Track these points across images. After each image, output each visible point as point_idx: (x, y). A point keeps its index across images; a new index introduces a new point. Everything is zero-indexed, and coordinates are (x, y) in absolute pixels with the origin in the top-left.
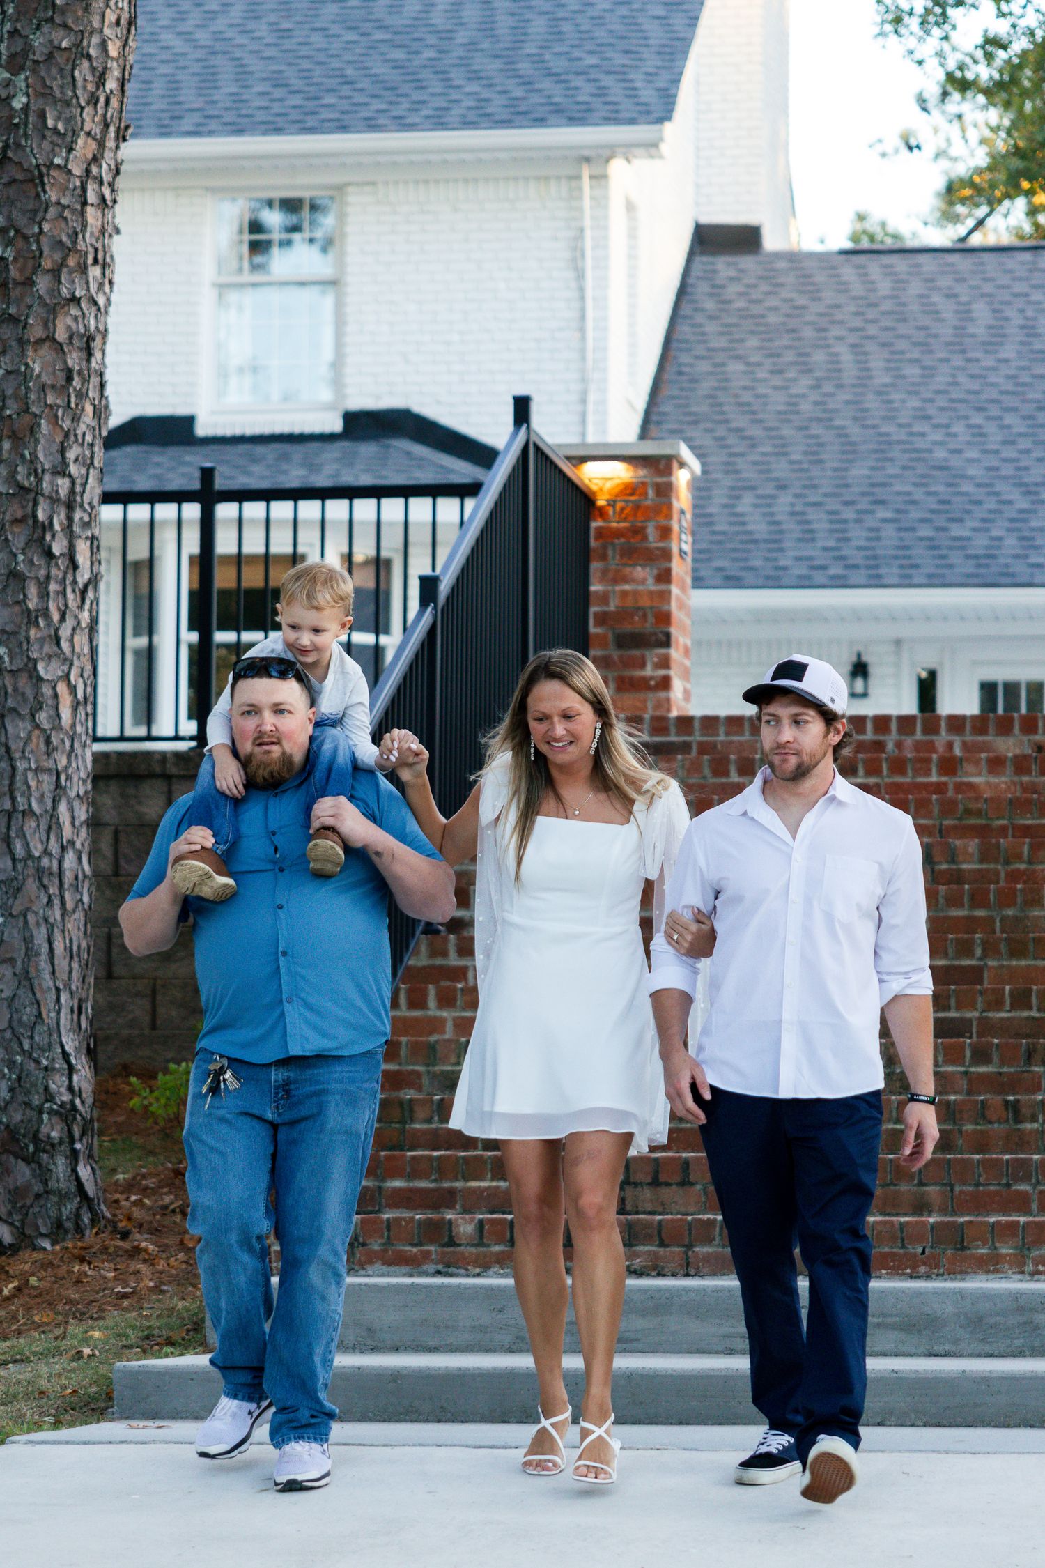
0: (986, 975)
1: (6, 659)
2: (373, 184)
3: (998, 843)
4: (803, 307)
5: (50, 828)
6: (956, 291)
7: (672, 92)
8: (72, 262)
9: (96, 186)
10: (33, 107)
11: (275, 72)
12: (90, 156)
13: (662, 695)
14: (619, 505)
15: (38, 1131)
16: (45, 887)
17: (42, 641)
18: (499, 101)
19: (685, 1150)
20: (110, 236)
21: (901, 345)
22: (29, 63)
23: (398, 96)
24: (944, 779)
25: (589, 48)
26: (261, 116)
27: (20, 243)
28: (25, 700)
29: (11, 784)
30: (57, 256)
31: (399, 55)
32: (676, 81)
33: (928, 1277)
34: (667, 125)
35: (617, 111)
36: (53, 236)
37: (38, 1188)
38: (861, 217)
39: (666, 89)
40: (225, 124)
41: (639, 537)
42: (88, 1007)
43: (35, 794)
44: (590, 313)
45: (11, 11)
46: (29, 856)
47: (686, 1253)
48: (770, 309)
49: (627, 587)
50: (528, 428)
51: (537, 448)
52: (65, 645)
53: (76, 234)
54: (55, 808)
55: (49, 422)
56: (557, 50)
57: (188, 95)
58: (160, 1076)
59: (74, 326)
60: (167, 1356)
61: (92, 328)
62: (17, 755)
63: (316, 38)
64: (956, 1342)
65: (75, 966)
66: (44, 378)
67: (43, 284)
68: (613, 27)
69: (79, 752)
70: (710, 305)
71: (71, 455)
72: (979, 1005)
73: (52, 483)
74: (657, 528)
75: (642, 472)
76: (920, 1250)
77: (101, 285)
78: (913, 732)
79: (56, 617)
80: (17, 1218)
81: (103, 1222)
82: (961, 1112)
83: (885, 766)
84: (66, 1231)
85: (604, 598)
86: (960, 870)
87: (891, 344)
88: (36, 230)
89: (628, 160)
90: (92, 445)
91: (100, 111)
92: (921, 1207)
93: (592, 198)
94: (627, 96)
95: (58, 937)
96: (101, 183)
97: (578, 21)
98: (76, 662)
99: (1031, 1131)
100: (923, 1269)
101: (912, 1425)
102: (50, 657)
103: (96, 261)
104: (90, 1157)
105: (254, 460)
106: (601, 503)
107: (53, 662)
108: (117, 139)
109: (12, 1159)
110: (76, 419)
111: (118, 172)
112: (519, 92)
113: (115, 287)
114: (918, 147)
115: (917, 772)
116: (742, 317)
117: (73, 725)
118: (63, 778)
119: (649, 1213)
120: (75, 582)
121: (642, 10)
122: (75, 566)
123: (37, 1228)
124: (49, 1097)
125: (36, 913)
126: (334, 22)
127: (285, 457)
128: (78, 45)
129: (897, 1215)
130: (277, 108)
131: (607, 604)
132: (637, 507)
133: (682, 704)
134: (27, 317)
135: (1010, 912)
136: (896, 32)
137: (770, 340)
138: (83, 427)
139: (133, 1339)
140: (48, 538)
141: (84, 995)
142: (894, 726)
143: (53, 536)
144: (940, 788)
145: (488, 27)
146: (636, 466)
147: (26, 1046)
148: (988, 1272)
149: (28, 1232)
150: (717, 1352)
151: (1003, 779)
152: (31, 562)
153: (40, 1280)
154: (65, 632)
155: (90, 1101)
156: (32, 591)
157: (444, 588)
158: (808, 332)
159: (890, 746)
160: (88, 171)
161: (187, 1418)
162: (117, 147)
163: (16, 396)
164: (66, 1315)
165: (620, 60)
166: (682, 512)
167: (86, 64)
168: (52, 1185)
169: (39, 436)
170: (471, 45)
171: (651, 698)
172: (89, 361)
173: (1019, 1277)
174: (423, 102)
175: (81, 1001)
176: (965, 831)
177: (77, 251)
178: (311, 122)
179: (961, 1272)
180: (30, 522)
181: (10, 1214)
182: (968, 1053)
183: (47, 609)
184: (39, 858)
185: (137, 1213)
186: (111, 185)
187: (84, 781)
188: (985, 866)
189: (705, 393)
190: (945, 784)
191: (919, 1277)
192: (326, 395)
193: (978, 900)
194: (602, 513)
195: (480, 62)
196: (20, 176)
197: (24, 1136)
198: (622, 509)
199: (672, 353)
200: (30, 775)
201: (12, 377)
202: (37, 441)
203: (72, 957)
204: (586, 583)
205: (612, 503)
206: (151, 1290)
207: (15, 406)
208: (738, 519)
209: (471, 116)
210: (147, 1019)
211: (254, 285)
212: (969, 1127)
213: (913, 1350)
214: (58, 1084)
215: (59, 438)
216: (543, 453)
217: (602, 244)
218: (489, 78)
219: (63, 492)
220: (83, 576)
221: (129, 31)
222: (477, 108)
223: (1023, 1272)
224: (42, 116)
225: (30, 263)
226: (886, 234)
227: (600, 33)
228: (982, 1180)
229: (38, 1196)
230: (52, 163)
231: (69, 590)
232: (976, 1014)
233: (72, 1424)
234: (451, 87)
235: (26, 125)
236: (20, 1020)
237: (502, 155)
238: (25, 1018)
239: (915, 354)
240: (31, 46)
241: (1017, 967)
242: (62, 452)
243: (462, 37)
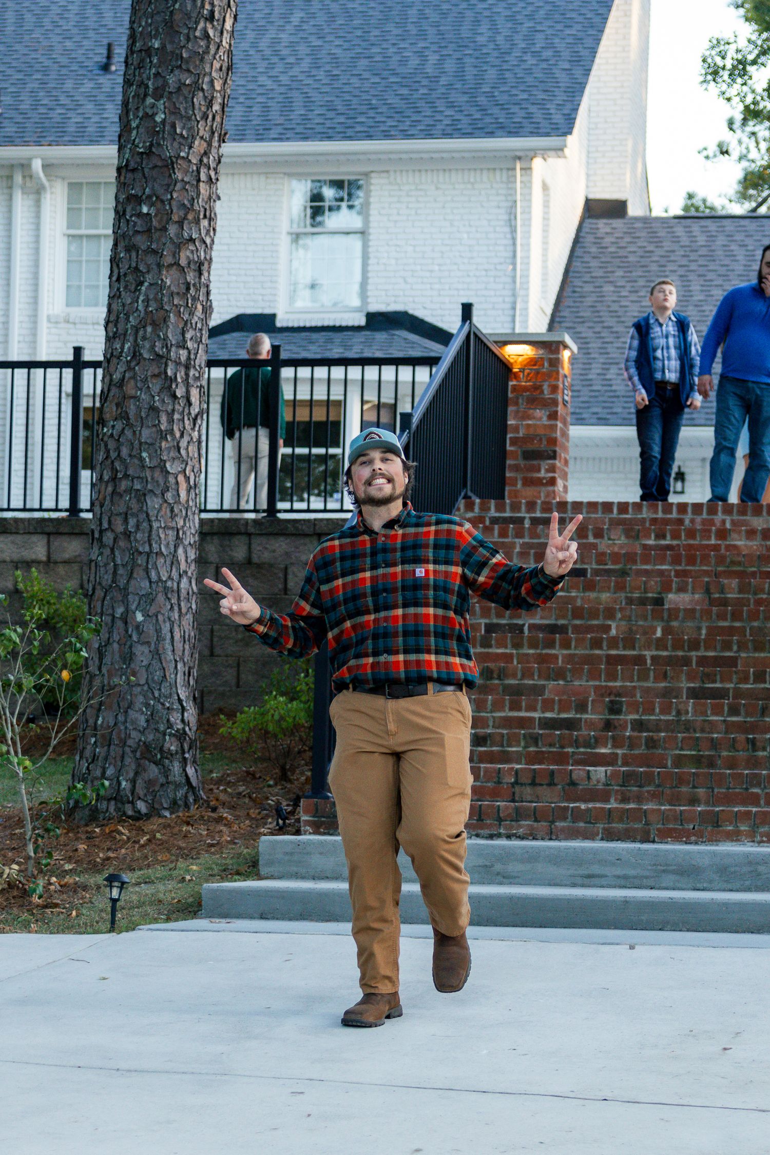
0: (739, 662)
1: (147, 460)
2: (387, 172)
3: (750, 583)
4: (652, 252)
5: (172, 563)
6: (745, 243)
7: (573, 116)
8: (190, 217)
9: (206, 170)
10: (168, 121)
11: (328, 101)
12: (202, 152)
13: (551, 488)
14: (527, 371)
15: (163, 746)
16: (169, 599)
17: (169, 449)
18: (465, 120)
19: (552, 764)
20: (214, 201)
21: (710, 276)
22: (166, 94)
23: (403, 117)
24: (719, 542)
25: (522, 88)
26: (319, 129)
27: (159, 205)
28: (158, 485)
29: (150, 536)
30: (182, 213)
31: (405, 91)
32: (576, 110)
33: (696, 843)
34: (569, 137)
35: (538, 128)
36: (179, 201)
37: (162, 780)
38: (690, 196)
39: (569, 115)
40: (297, 133)
41: (538, 391)
42: (195, 672)
43: (164, 542)
44: (519, 254)
45: (155, 61)
46: (160, 580)
47: (550, 826)
48: (630, 252)
49: (530, 422)
50: (470, 323)
51: (476, 335)
52: (183, 452)
53: (193, 199)
54: (175, 551)
55: (175, 315)
56: (502, 89)
57: (275, 116)
58: (238, 714)
59: (191, 256)
60: (235, 881)
61: (202, 258)
62: (153, 519)
63: (354, 80)
64: (711, 882)
65: (187, 647)
66: (173, 288)
67: (172, 230)
68: (538, 75)
69: (191, 517)
70: (594, 250)
71: (188, 336)
72: (734, 680)
73: (176, 353)
74: (549, 386)
75: (541, 352)
76: (692, 827)
77: (208, 232)
78: (701, 514)
79: (178, 435)
80: (149, 798)
81: (201, 801)
82: (720, 744)
83: (683, 534)
84: (179, 806)
85: (516, 429)
86: (726, 598)
87: (705, 276)
88: (169, 197)
89: (545, 159)
90: (201, 330)
91: (209, 124)
92: (694, 801)
93: (521, 182)
94: (545, 119)
95: (176, 629)
96: (209, 168)
97: (516, 71)
98: (190, 463)
99: (763, 757)
100: (693, 838)
101: (681, 931)
102: (174, 459)
103: (205, 216)
104: (194, 762)
105: (312, 342)
106: (515, 370)
107: (176, 462)
108: (219, 141)
109: (147, 762)
110: (192, 314)
111: (219, 162)
112: (478, 116)
113: (217, 234)
114: (727, 152)
115: (702, 538)
116: (613, 257)
117: (188, 501)
118: (181, 533)
119: (530, 802)
120: (190, 413)
121: (555, 65)
122: (190, 404)
123: (162, 805)
124: (170, 725)
125: (163, 615)
126: (364, 70)
127: (330, 341)
128: (197, 82)
129: (680, 805)
130: (328, 124)
131: (518, 433)
132: (537, 373)
133: (563, 494)
134: (163, 250)
135: (756, 624)
136: (714, 80)
137: (631, 272)
138: (196, 319)
139: (216, 871)
140: (174, 386)
141: (192, 665)
142: (689, 510)
143: (177, 385)
144: (716, 548)
145: (460, 74)
146: (537, 348)
147: (157, 695)
148: (732, 841)
149: (156, 806)
150: (566, 885)
151: (755, 543)
152: (163, 401)
153: (162, 835)
154: (183, 444)
155: (194, 728)
156: (164, 418)
157: (415, 420)
158: (654, 267)
159: (687, 522)
160: (201, 161)
161: (246, 918)
162: (220, 146)
163: (155, 299)
164: (177, 856)
165: (542, 96)
166: (565, 376)
167: (201, 94)
168: (171, 778)
169: (169, 323)
170: (450, 85)
171: (543, 491)
172: (200, 278)
173: (752, 844)
174: (419, 121)
175: (190, 668)
176: (730, 574)
177: (194, 210)
178: (350, 132)
179: (716, 841)
180: (163, 377)
181: (145, 795)
182: (726, 708)
183: (173, 429)
184: (166, 581)
185: (222, 797)
186: (215, 169)
187: (194, 535)
188: (741, 596)
189: (590, 304)
190: (719, 545)
191: (691, 843)
192: (356, 302)
193: (736, 616)
194: (516, 376)
195: (455, 97)
196: (160, 164)
197: (155, 749)
198: (529, 374)
199: (569, 279)
200: (161, 531)
201: (153, 287)
202: (168, 327)
203: (185, 642)
204: (506, 420)
205: (522, 370)
206: (228, 842)
207: (155, 305)
208: (608, 383)
209: (449, 130)
210: (234, 682)
211: (313, 234)
212: (725, 753)
213: (684, 886)
214: (175, 718)
215: (181, 326)
216: (479, 339)
217: (528, 210)
218: (460, 106)
219: (183, 359)
220: (195, 410)
221: (228, 74)
222: (452, 125)
223: (753, 841)
224: (174, 126)
225: (165, 218)
226: (706, 207)
227: (529, 79)
228: (731, 785)
229: (162, 785)
230: (179, 155)
231: (186, 418)
232: (732, 685)
233: (176, 920)
234: (436, 112)
235: (164, 132)
236: (153, 678)
237: (466, 155)
238: (156, 678)
239: (719, 282)
240: (168, 83)
241: (758, 658)
242: (183, 334)
243: (443, 80)
